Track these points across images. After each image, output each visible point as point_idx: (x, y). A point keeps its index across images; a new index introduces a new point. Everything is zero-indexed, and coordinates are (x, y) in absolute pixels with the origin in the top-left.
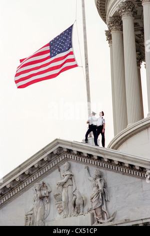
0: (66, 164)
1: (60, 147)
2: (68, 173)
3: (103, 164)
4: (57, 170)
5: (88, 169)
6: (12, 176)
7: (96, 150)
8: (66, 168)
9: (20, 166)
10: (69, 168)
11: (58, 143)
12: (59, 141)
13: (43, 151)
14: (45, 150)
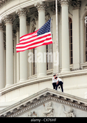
0: (50, 102)
1: (48, 93)
2: (51, 108)
3: (75, 105)
4: (43, 105)
5: (64, 107)
6: (15, 106)
7: (73, 97)
8: (50, 105)
9: (21, 101)
10: (51, 105)
11: (48, 90)
12: (48, 89)
13: (37, 94)
14: (38, 93)
